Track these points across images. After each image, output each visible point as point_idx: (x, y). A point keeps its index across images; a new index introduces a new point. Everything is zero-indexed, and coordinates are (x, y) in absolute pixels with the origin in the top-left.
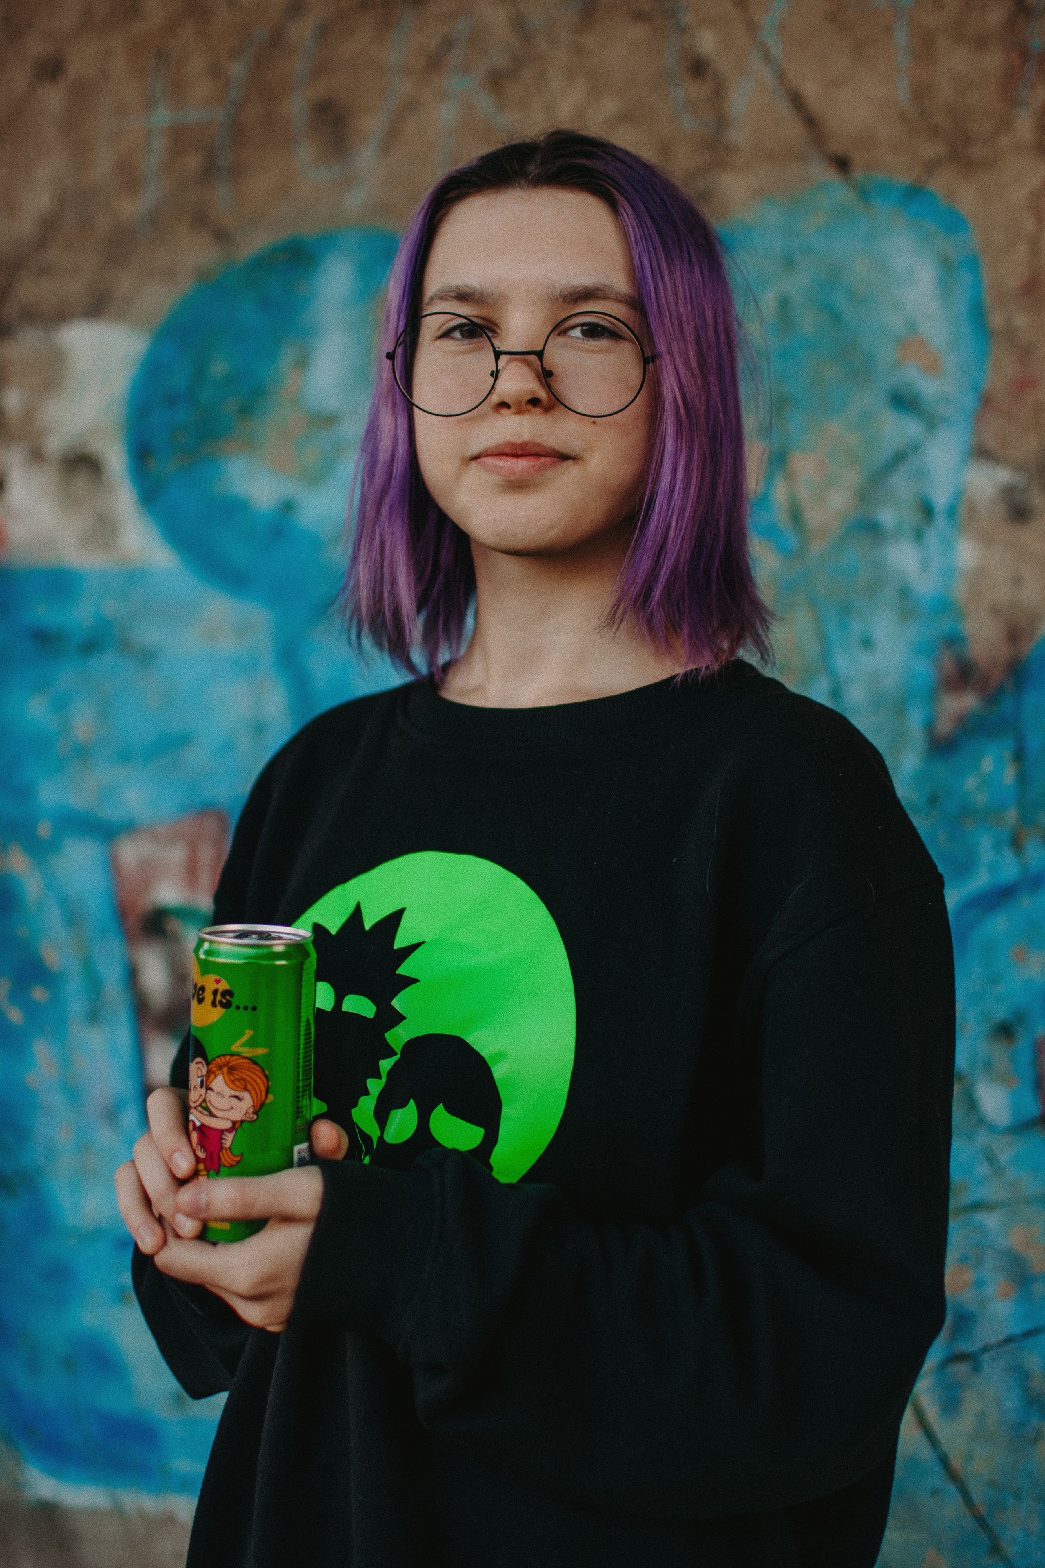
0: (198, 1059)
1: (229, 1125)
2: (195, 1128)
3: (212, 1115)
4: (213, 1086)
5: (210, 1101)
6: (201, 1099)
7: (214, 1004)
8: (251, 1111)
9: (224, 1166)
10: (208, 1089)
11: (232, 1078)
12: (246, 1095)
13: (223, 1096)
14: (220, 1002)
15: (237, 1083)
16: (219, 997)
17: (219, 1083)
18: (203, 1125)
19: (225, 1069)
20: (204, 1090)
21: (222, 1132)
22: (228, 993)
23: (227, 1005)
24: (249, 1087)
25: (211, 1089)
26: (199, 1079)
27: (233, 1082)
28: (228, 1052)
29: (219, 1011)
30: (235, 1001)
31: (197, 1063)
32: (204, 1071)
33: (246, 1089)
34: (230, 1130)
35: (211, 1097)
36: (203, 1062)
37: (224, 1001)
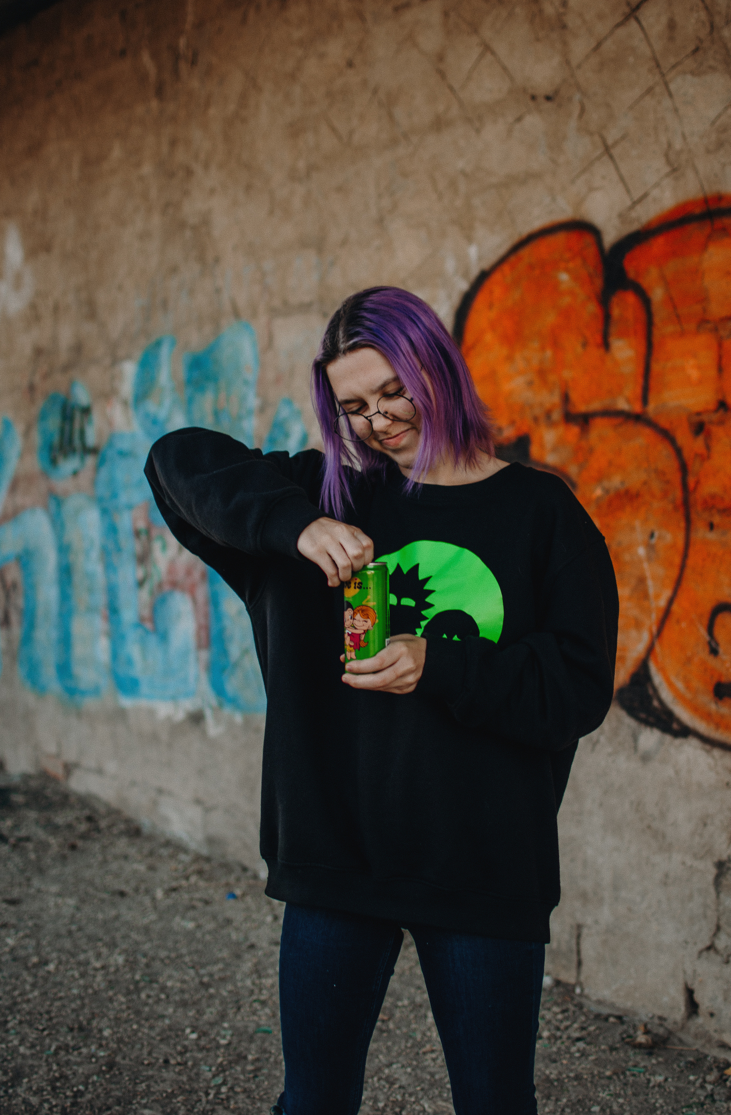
0: (350, 609)
1: (363, 632)
2: (349, 634)
3: (356, 628)
4: (356, 618)
5: (355, 624)
6: (351, 624)
7: (355, 588)
8: (370, 626)
9: (362, 647)
10: (354, 619)
11: (363, 614)
12: (369, 620)
13: (360, 621)
14: (358, 587)
15: (365, 616)
16: (357, 585)
17: (358, 617)
18: (352, 633)
19: (360, 612)
20: (352, 620)
21: (360, 634)
22: (359, 583)
23: (360, 588)
24: (370, 617)
25: (355, 619)
26: (350, 617)
27: (364, 616)
28: (361, 605)
29: (357, 590)
30: (363, 586)
31: (349, 610)
32: (352, 613)
33: (368, 618)
34: (363, 634)
35: (355, 622)
36: (352, 610)
37: (359, 586)
